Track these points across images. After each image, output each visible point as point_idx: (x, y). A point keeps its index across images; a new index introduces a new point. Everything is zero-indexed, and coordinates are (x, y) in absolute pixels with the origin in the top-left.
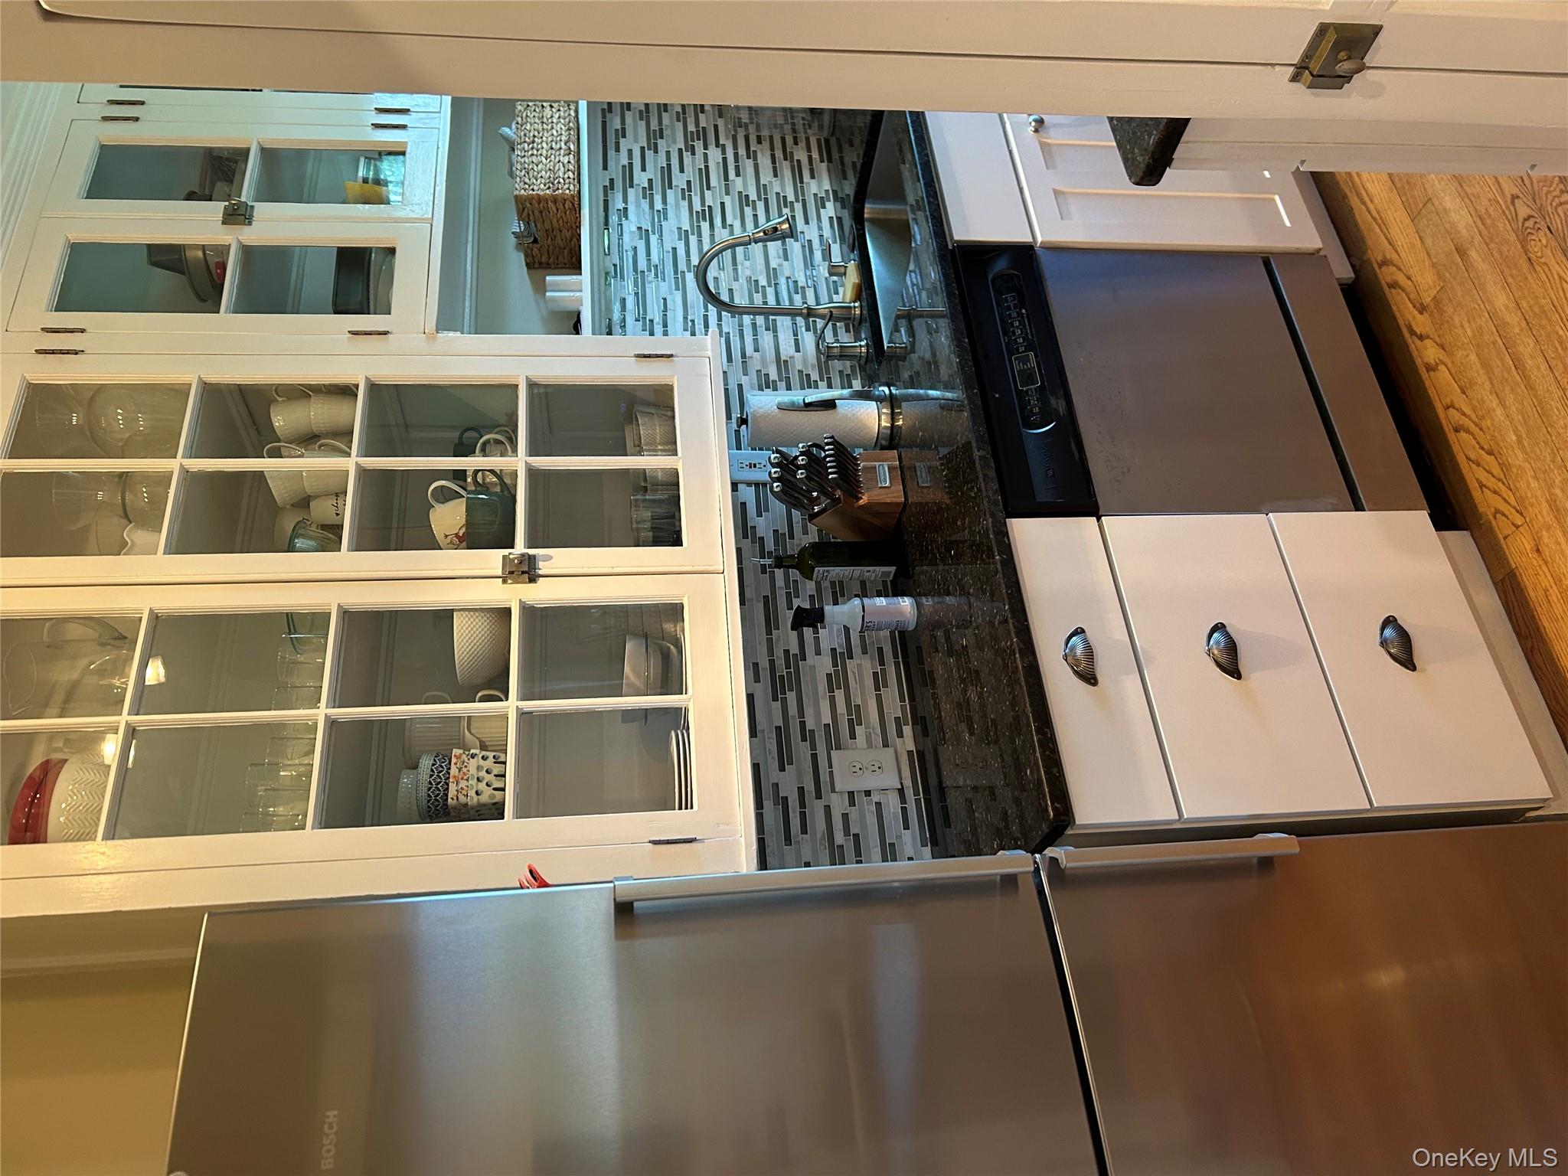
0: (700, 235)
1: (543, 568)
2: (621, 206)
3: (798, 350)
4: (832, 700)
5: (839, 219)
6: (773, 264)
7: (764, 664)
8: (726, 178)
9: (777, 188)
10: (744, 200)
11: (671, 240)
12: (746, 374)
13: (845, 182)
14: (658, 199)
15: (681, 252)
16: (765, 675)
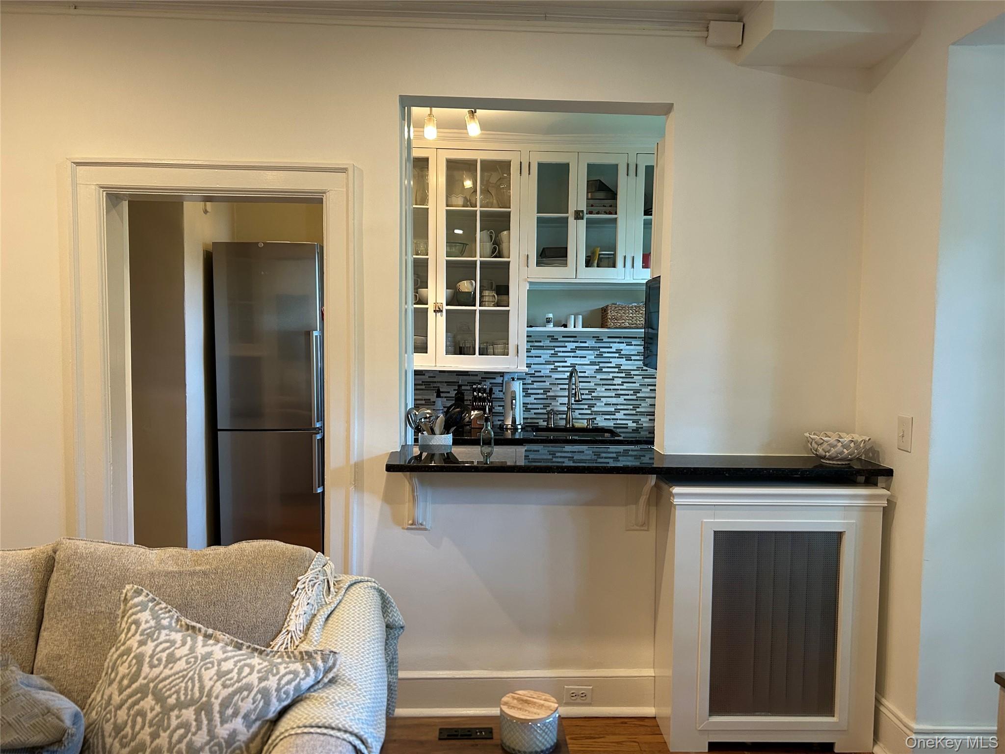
0: (617, 372)
1: (439, 314)
2: (633, 343)
3: (560, 404)
4: (422, 400)
5: (627, 428)
6: (602, 399)
7: (435, 380)
8: (648, 385)
9: (643, 405)
10: (637, 391)
11: (615, 362)
12: (550, 384)
13: (648, 433)
14: (638, 358)
15: (609, 365)
16: (431, 380)
